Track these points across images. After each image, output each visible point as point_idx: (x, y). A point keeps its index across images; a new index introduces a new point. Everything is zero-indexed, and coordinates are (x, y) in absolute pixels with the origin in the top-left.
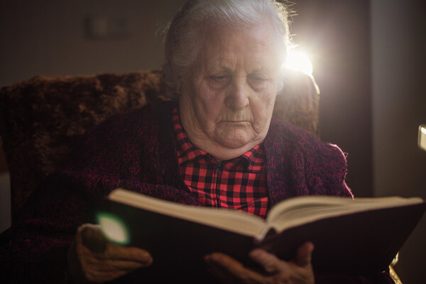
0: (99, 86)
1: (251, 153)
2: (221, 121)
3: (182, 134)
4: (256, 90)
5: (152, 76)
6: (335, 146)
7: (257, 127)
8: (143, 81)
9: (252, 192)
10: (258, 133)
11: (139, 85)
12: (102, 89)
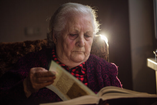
0: (24, 45)
1: (82, 65)
2: (73, 51)
3: (56, 58)
4: (87, 40)
5: (45, 41)
6: (113, 64)
7: (86, 54)
8: (41, 43)
9: (83, 80)
10: (86, 57)
11: (40, 44)
12: (25, 46)
